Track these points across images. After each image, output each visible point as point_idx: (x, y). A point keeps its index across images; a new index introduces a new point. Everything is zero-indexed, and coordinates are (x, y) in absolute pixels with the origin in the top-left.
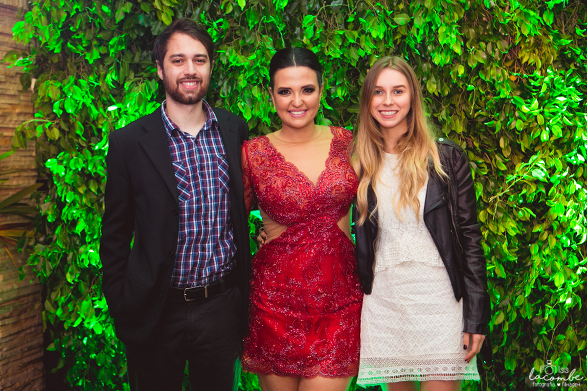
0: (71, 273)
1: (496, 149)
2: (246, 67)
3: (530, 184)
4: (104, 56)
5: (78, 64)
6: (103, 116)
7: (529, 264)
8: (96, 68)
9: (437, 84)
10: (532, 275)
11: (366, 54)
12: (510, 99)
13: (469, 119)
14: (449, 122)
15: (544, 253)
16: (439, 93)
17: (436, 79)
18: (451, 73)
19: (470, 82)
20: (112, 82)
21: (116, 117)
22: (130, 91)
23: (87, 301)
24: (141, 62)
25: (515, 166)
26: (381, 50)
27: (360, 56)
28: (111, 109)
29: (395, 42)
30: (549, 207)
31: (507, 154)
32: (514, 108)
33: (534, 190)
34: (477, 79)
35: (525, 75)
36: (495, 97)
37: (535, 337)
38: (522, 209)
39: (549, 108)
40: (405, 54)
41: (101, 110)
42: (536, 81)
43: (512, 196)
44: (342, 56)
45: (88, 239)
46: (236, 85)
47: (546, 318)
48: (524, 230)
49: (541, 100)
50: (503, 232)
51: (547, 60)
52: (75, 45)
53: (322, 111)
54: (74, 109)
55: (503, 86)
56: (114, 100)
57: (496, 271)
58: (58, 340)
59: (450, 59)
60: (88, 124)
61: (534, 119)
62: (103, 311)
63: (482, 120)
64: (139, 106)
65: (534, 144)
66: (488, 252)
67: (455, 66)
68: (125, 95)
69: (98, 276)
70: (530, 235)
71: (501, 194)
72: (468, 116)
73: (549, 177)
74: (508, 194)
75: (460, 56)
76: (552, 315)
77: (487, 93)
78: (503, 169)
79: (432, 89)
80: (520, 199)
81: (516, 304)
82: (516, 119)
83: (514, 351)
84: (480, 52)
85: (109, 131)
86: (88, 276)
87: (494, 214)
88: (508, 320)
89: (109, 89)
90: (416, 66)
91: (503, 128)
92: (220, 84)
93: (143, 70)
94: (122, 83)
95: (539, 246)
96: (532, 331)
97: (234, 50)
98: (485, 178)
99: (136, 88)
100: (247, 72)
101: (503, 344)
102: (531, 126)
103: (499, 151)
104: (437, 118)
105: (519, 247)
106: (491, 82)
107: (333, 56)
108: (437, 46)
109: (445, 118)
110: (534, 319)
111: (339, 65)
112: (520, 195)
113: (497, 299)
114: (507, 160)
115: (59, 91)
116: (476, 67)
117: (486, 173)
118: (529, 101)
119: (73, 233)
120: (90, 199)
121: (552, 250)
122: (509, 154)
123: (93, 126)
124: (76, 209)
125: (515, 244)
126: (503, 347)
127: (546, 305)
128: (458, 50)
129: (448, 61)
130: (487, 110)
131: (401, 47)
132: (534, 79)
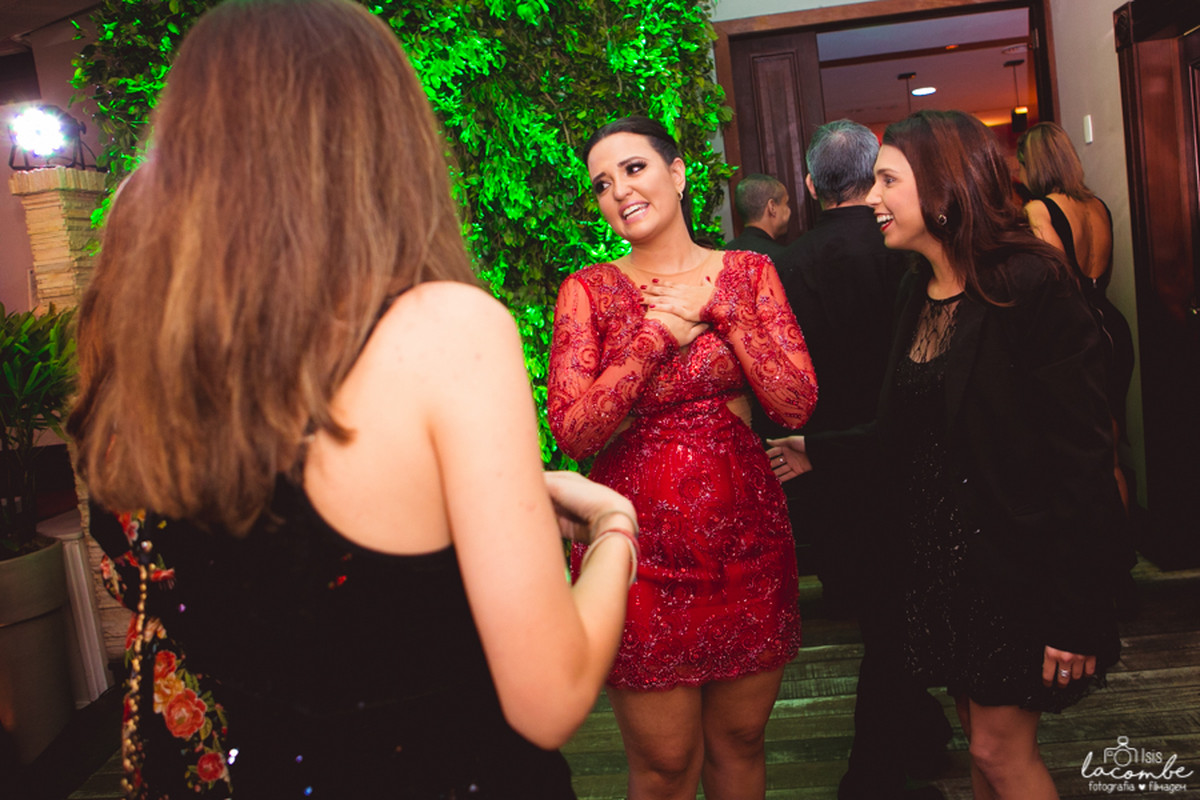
9: (513, 236)
12: (579, 246)
16: (516, 245)
17: (512, 231)
18: (524, 226)
19: (542, 232)
29: (470, 200)
32: (585, 254)
34: (548, 230)
35: (590, 223)
36: (566, 245)
49: (608, 246)
55: (572, 234)
67: (528, 219)
75: (531, 210)
79: (510, 241)
84: (548, 205)
106: (561, 231)
108: (509, 202)
116: (546, 219)
118: (597, 246)
128: (529, 205)
129: (521, 215)
130: (561, 258)
131: (475, 204)
132: (598, 226)
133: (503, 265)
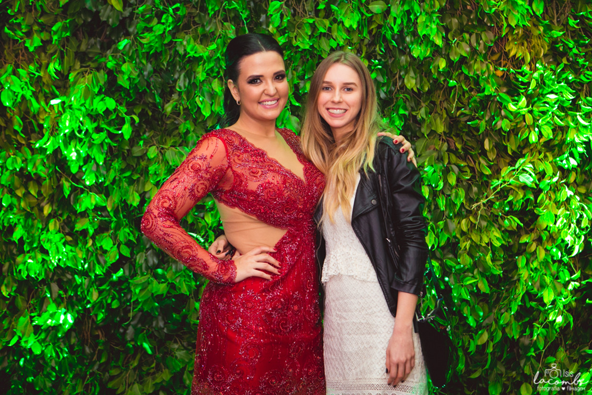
0: (7, 286)
1: (480, 151)
2: (205, 58)
3: (517, 190)
4: (46, 43)
5: (17, 52)
6: (44, 110)
7: (516, 278)
8: (37, 57)
9: (416, 79)
10: (519, 290)
11: (338, 44)
12: (495, 96)
13: (451, 118)
14: (429, 121)
15: (532, 266)
16: (418, 89)
17: (415, 73)
18: (431, 67)
19: (452, 76)
20: (55, 73)
21: (59, 112)
22: (75, 83)
23: (24, 316)
24: (89, 50)
25: (501, 170)
26: (355, 41)
27: (332, 47)
28: (54, 102)
29: (370, 32)
30: (538, 216)
31: (492, 156)
32: (501, 106)
33: (521, 196)
34: (459, 74)
35: (512, 70)
36: (479, 94)
37: (522, 359)
38: (509, 217)
39: (538, 107)
40: (380, 46)
41: (43, 103)
42: (523, 76)
43: (498, 203)
44: (312, 47)
45: (26, 248)
46: (195, 78)
47: (535, 338)
48: (510, 240)
49: (529, 97)
50: (487, 242)
51: (537, 54)
52: (13, 30)
53: (289, 107)
54: (12, 101)
55: (488, 83)
56: (57, 93)
57: (479, 286)
59: (431, 52)
60: (27, 119)
61: (521, 119)
62: (42, 328)
63: (465, 119)
64: (86, 99)
65: (522, 146)
66: (470, 264)
67: (436, 59)
68: (70, 87)
69: (37, 289)
70: (517, 246)
71: (485, 201)
72: (450, 114)
73: (538, 182)
74: (493, 201)
75: (441, 49)
76: (541, 335)
77: (471, 90)
78: (487, 173)
79: (411, 84)
80: (505, 207)
81: (501, 322)
82: (502, 118)
83: (498, 374)
84: (463, 44)
85: (51, 127)
86: (26, 289)
87: (477, 223)
88: (492, 340)
89: (52, 80)
90: (393, 59)
91: (488, 128)
92: (176, 76)
93: (90, 59)
94: (66, 74)
95: (527, 259)
96: (518, 352)
97: (192, 39)
98: (468, 183)
99: (82, 79)
100: (206, 64)
101: (487, 367)
102: (519, 126)
103: (484, 153)
104: (416, 116)
105: (504, 259)
106: (475, 77)
107: (302, 47)
108: (416, 37)
109: (424, 117)
110: (522, 339)
111: (308, 57)
112: (506, 202)
113: (480, 317)
114: (492, 163)
116: (459, 60)
117: (469, 178)
118: (516, 98)
119: (10, 240)
120: (30, 203)
121: (540, 263)
122: (494, 157)
123: (33, 121)
124: (14, 214)
125: (500, 256)
126: (487, 370)
127: (534, 324)
128: (439, 42)
129: (429, 54)
130: (470, 108)
131: (377, 37)
132: (522, 74)
133: (402, 112)
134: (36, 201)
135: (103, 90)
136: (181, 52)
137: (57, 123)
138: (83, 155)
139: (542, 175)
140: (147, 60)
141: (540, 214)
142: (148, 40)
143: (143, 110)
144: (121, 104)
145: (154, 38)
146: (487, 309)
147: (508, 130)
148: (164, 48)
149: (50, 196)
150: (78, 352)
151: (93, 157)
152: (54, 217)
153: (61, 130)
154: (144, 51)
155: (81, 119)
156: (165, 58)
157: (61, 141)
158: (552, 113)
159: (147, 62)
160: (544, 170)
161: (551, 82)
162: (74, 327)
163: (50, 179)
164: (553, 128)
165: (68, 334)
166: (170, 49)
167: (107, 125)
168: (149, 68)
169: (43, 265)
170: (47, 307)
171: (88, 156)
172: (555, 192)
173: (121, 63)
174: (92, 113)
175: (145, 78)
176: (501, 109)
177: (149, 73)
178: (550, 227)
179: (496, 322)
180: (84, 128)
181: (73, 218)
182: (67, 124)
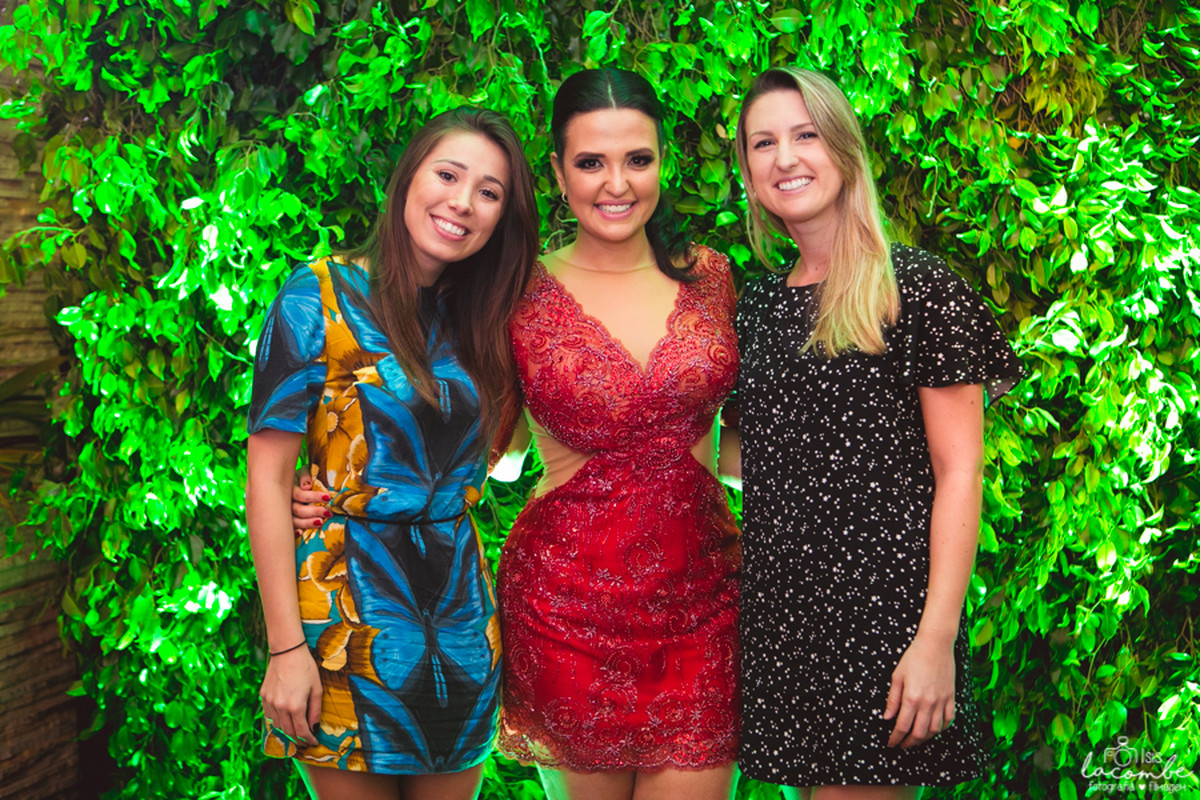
0: (112, 540)
1: (981, 288)
3: (1048, 360)
4: (177, 97)
5: (126, 114)
6: (175, 219)
7: (1046, 522)
8: (161, 122)
10: (1052, 545)
12: (1008, 186)
13: (924, 226)
15: (1075, 501)
18: (888, 132)
19: (926, 150)
20: (191, 150)
21: (200, 222)
22: (226, 168)
23: (144, 596)
24: (255, 109)
25: (1018, 323)
27: (702, 98)
28: (189, 204)
30: (1086, 408)
31: (1001, 297)
32: (1017, 204)
33: (1057, 372)
34: (940, 146)
35: (1040, 137)
36: (978, 182)
37: (1055, 670)
38: (1033, 410)
39: (1087, 205)
41: (172, 206)
42: (1062, 148)
44: (666, 96)
45: (145, 472)
47: (1078, 631)
49: (1071, 188)
50: (994, 458)
51: (1085, 107)
52: (118, 75)
54: (116, 205)
55: (996, 160)
56: (196, 186)
58: (90, 674)
59: (888, 104)
60: (146, 236)
61: (1056, 227)
62: (177, 617)
63: (952, 228)
64: (247, 196)
65: (1057, 278)
67: (897, 117)
68: (218, 175)
69: (167, 547)
70: (1047, 466)
72: (922, 219)
73: (1086, 346)
75: (907, 97)
76: (1089, 626)
80: (1026, 391)
81: (1019, 604)
82: (1021, 227)
83: (1012, 698)
84: (948, 88)
85: (186, 249)
86: (148, 546)
88: (1000, 636)
89: (187, 163)
93: (256, 124)
94: (209, 152)
95: (1066, 487)
96: (1048, 658)
97: (442, 84)
99: (240, 161)
101: (992, 685)
102: (1051, 241)
103: (987, 291)
105: (1024, 488)
106: (971, 150)
108: (861, 77)
110: (1054, 635)
112: (1028, 382)
113: (979, 595)
114: (1002, 311)
115: (87, 169)
116: (939, 120)
118: (1047, 189)
119: (116, 458)
120: (150, 389)
122: (1005, 299)
123: (156, 241)
124: (121, 409)
125: (1017, 484)
126: (990, 691)
127: (1080, 607)
129: (883, 108)
130: (962, 210)
132: (1058, 144)
134: (162, 385)
135: (279, 181)
136: (422, 108)
137: (197, 243)
138: (246, 301)
139: (1093, 333)
140: (360, 123)
141: (1090, 405)
142: (362, 86)
143: (353, 217)
144: (313, 206)
145: (371, 83)
146: (992, 580)
147: (1032, 248)
148: (390, 100)
149: (186, 377)
150: (243, 659)
151: (262, 304)
152: (195, 415)
153: (204, 254)
154: (353, 107)
155: (239, 234)
156: (394, 120)
157: (203, 276)
158: (1114, 217)
159: (361, 128)
160: (1098, 324)
161: (1113, 159)
162: (235, 615)
163: (187, 345)
164: (1114, 244)
165: (225, 627)
166: (403, 104)
167: (287, 245)
168: (365, 139)
169: (175, 503)
170: (182, 579)
171: (254, 304)
172: (1117, 363)
173: (311, 130)
174: (257, 224)
175: (357, 158)
176: (1018, 210)
177: (364, 147)
178: (1109, 429)
179: (1008, 604)
180: (244, 252)
181: (229, 417)
182: (213, 243)
